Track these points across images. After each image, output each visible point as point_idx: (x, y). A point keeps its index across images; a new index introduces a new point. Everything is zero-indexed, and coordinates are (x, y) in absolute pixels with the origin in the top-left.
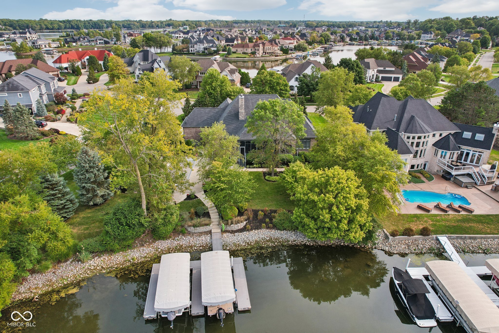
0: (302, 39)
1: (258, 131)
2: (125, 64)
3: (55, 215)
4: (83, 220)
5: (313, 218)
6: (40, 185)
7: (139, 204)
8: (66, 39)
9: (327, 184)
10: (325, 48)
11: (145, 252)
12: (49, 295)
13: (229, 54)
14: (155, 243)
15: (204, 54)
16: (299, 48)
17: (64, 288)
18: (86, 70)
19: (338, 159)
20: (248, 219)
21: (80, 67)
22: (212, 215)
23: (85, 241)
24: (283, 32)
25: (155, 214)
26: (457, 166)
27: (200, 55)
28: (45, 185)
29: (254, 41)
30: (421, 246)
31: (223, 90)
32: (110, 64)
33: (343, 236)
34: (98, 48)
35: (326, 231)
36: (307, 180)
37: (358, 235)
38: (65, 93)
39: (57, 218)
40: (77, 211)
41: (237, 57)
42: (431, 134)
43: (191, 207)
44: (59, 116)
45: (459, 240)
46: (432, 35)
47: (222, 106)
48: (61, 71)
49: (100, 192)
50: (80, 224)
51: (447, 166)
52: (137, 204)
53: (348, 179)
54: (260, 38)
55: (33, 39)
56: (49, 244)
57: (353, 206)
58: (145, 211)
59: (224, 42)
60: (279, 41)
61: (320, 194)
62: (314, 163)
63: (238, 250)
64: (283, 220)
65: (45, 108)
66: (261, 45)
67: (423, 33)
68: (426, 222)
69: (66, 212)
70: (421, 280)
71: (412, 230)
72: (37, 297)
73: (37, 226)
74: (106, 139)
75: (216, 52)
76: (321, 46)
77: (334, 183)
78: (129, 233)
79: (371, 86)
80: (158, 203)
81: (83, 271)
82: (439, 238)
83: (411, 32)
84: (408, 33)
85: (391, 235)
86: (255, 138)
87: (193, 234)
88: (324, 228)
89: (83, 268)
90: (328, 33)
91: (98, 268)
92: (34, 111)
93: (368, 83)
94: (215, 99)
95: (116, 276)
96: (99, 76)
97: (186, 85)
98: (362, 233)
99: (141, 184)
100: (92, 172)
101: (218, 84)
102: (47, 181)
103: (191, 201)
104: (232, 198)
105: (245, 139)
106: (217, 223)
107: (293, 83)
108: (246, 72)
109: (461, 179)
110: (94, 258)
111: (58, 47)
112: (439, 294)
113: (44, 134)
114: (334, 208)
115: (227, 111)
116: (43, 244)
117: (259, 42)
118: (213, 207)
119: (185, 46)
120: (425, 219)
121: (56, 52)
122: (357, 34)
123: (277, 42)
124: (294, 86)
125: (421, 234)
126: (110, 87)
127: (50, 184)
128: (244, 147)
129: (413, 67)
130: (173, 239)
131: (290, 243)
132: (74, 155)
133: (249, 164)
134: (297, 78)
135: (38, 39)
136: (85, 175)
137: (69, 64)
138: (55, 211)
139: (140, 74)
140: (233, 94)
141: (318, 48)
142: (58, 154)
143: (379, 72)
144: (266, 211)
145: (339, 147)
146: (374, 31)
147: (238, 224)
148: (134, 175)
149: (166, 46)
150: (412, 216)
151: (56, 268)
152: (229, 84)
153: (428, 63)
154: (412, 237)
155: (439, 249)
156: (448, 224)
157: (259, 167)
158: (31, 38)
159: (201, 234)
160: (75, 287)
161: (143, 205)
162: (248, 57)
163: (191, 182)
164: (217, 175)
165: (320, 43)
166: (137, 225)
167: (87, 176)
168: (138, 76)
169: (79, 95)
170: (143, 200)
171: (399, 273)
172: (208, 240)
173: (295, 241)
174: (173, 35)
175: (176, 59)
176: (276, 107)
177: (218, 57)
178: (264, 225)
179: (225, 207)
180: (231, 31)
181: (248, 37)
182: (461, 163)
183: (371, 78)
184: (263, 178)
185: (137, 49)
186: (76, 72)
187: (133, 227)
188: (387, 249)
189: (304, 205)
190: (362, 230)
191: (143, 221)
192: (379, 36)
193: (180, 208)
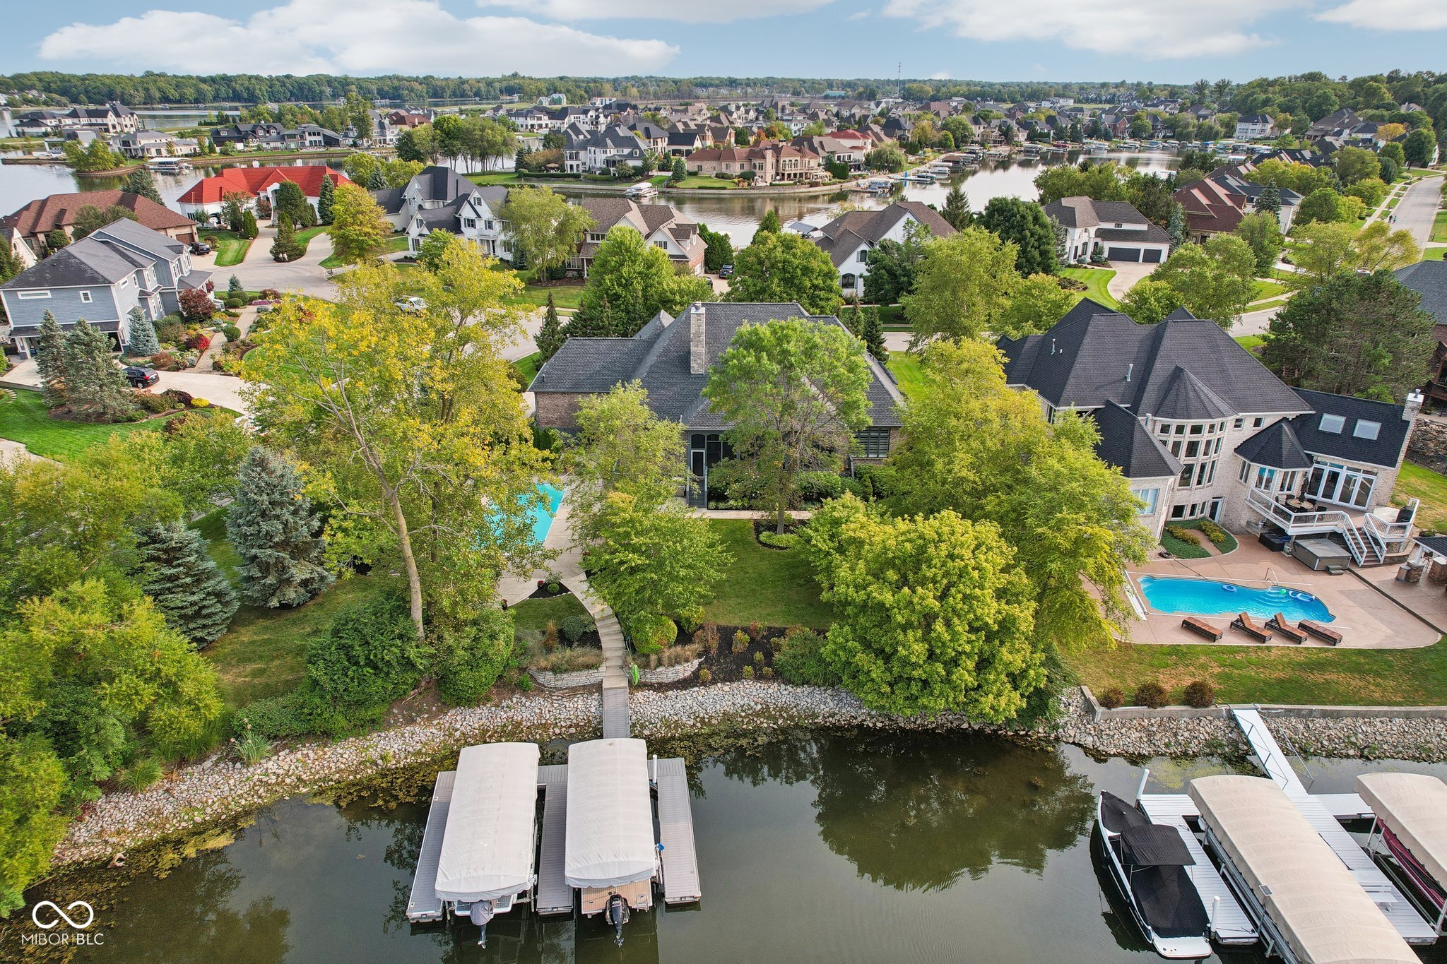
0: (889, 135)
1: (737, 409)
2: (379, 209)
3: (174, 635)
4: (251, 648)
5: (880, 652)
6: (137, 551)
7: (405, 608)
8: (218, 132)
9: (919, 558)
10: (956, 162)
11: (417, 739)
12: (153, 852)
13: (678, 177)
14: (446, 714)
15: (606, 177)
16: (878, 162)
17: (195, 834)
18: (269, 223)
19: (960, 490)
20: (706, 651)
21: (254, 213)
22: (606, 641)
23: (253, 705)
24: (837, 115)
25: (446, 635)
26: (1303, 510)
27: (595, 181)
28: (150, 551)
29: (752, 139)
30: (1186, 734)
31: (652, 286)
32: (337, 207)
33: (965, 704)
34: (304, 157)
35: (915, 689)
36: (867, 547)
37: (1003, 701)
38: (209, 291)
39: (179, 642)
40: (233, 624)
41: (700, 188)
42: (1230, 421)
43: (549, 616)
44: (191, 356)
45: (1293, 720)
46: (1269, 126)
47: (646, 332)
48: (200, 225)
49: (300, 571)
50: (244, 660)
51: (1275, 511)
52: (399, 607)
53: (978, 547)
54: (770, 133)
55: (126, 130)
56: (157, 713)
57: (991, 622)
58: (420, 625)
59: (665, 144)
60: (821, 143)
61: (899, 588)
62: (893, 499)
63: (673, 738)
64: (802, 655)
65: (152, 333)
66: (769, 154)
67: (1241, 121)
68: (1204, 667)
69: (204, 626)
70: (1174, 830)
71: (1160, 691)
72: (120, 855)
73: (126, 664)
74: (319, 425)
75: (641, 173)
76: (943, 156)
77: (939, 556)
78: (375, 686)
79: (1076, 275)
80: (455, 604)
81: (246, 788)
82: (1236, 712)
83: (1205, 117)
84: (1198, 119)
85: (1102, 704)
86: (730, 425)
87: (552, 691)
88: (910, 679)
89: (248, 779)
90: (965, 118)
91: (288, 781)
92: (123, 341)
93: (1069, 266)
94: (628, 312)
95: (337, 804)
96: (307, 240)
97: (549, 269)
98: (1016, 696)
99: (409, 552)
100: (277, 517)
101: (638, 269)
102: (154, 540)
103: (547, 600)
104: (660, 593)
105: (706, 428)
106: (620, 663)
107: (854, 266)
108: (722, 233)
109: (1310, 546)
110: (277, 753)
111: (195, 155)
112: (1223, 869)
113: (148, 407)
114: (939, 627)
115: (658, 348)
116: (141, 712)
117: (765, 142)
118: (608, 617)
119: (552, 153)
120: (1201, 661)
121: (187, 168)
122: (1051, 120)
123: (816, 144)
124: (857, 274)
125: (1187, 702)
126: (337, 271)
127: (162, 550)
128: (704, 451)
129: (1200, 224)
130: (497, 706)
131: (819, 720)
132: (231, 467)
133: (716, 497)
134: (863, 252)
135: (138, 130)
136: (258, 523)
137: (224, 204)
138: (175, 622)
139: (421, 235)
140: (678, 297)
141: (935, 161)
142: (187, 464)
143: (1102, 234)
144: (757, 631)
145: (961, 455)
146: (1098, 113)
147: (678, 667)
148: (390, 528)
149: (499, 154)
150: (1166, 651)
151: (174, 777)
152: (668, 268)
153: (1246, 210)
154: (1159, 709)
155: (1234, 744)
156: (1265, 675)
157: (744, 508)
158: (118, 129)
159: (573, 691)
160: (223, 831)
161: (413, 609)
162: (732, 186)
163: (548, 546)
164: (621, 530)
165: (942, 146)
166: (395, 664)
167: (265, 527)
168: (416, 242)
169: (249, 295)
170: (414, 596)
171: (1116, 810)
172: (593, 710)
173: (832, 715)
174: (520, 121)
175: (524, 196)
176: (789, 342)
177: (645, 186)
178: (748, 669)
179: (639, 620)
180: (686, 111)
181: (735, 129)
182: (1313, 502)
183: (1079, 252)
184: (752, 537)
185: (415, 165)
186: (241, 228)
187: (385, 669)
188: (1089, 741)
189: (856, 615)
190: (1016, 688)
191: (412, 653)
192: (1115, 128)
193: (517, 619)
